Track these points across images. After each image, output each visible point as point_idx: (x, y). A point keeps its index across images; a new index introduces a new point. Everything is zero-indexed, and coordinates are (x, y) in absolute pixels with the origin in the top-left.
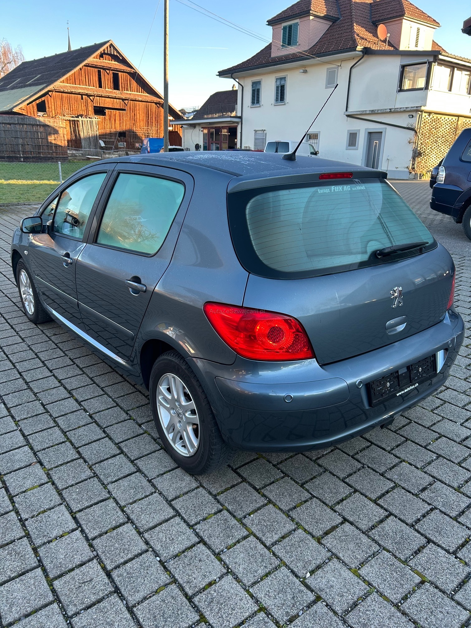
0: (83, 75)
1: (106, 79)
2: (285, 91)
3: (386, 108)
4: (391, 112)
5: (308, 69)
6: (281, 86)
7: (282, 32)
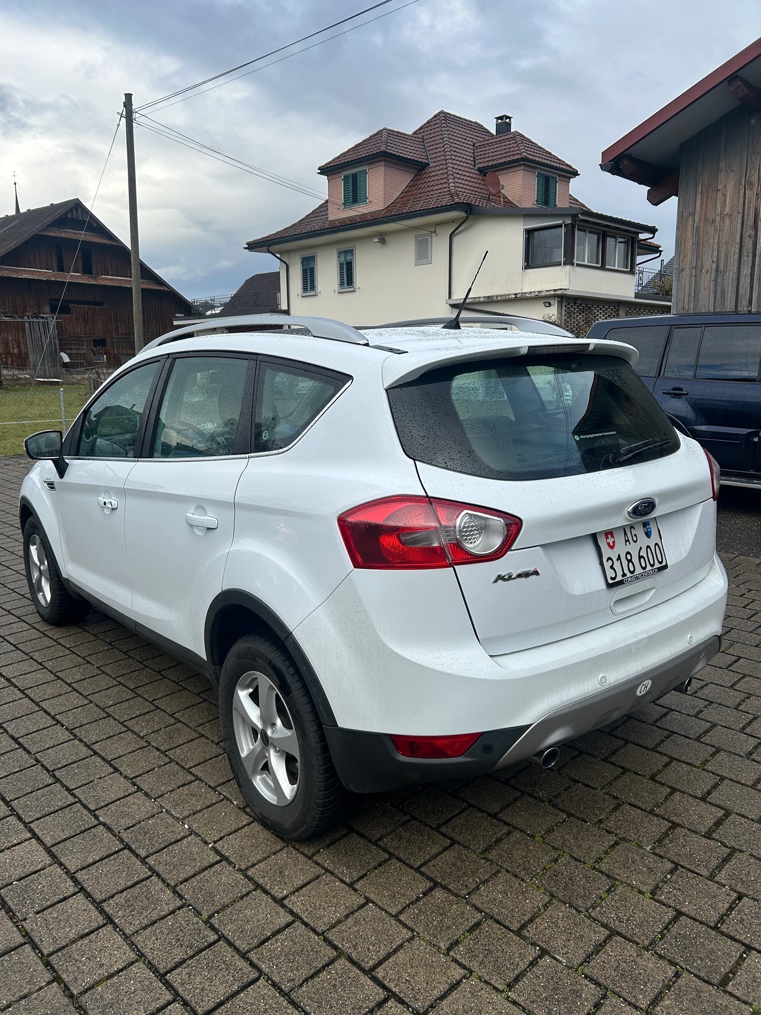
0: (31, 251)
1: (70, 258)
2: (354, 271)
3: (509, 293)
4: (517, 298)
5: (387, 238)
6: (347, 263)
7: (343, 185)
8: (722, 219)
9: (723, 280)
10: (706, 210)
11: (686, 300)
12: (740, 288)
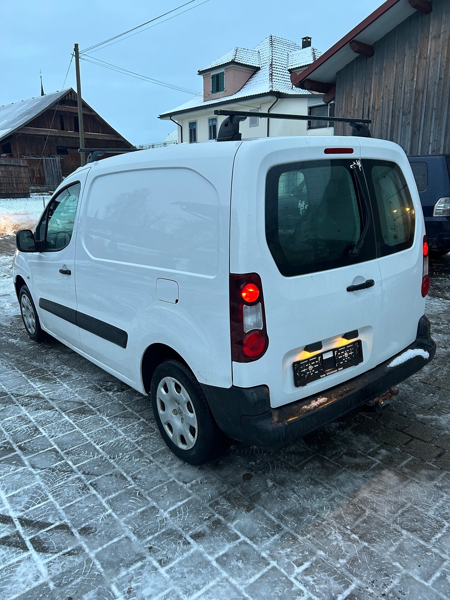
0: (46, 119)
1: (68, 122)
2: (217, 130)
6: (213, 126)
7: (211, 81)
8: (354, 111)
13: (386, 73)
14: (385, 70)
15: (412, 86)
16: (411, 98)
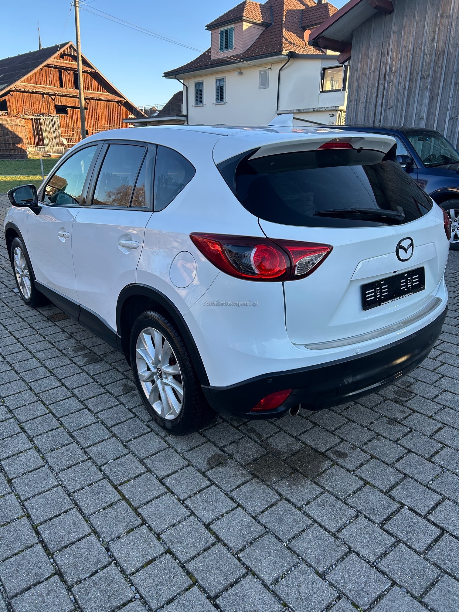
0: (44, 75)
1: (67, 79)
2: (224, 91)
3: (310, 108)
4: (315, 111)
5: (243, 71)
6: (221, 87)
7: (220, 37)
8: (370, 73)
9: (369, 107)
10: (363, 68)
11: (352, 118)
12: (376, 112)
13: (405, 32)
14: (404, 29)
15: (432, 47)
16: (431, 60)
